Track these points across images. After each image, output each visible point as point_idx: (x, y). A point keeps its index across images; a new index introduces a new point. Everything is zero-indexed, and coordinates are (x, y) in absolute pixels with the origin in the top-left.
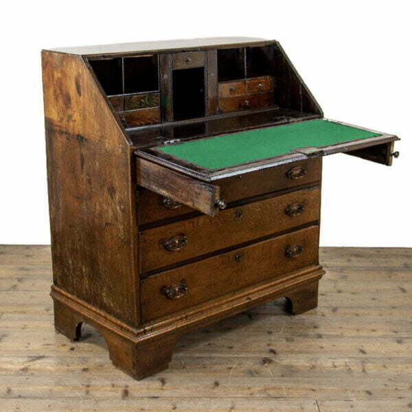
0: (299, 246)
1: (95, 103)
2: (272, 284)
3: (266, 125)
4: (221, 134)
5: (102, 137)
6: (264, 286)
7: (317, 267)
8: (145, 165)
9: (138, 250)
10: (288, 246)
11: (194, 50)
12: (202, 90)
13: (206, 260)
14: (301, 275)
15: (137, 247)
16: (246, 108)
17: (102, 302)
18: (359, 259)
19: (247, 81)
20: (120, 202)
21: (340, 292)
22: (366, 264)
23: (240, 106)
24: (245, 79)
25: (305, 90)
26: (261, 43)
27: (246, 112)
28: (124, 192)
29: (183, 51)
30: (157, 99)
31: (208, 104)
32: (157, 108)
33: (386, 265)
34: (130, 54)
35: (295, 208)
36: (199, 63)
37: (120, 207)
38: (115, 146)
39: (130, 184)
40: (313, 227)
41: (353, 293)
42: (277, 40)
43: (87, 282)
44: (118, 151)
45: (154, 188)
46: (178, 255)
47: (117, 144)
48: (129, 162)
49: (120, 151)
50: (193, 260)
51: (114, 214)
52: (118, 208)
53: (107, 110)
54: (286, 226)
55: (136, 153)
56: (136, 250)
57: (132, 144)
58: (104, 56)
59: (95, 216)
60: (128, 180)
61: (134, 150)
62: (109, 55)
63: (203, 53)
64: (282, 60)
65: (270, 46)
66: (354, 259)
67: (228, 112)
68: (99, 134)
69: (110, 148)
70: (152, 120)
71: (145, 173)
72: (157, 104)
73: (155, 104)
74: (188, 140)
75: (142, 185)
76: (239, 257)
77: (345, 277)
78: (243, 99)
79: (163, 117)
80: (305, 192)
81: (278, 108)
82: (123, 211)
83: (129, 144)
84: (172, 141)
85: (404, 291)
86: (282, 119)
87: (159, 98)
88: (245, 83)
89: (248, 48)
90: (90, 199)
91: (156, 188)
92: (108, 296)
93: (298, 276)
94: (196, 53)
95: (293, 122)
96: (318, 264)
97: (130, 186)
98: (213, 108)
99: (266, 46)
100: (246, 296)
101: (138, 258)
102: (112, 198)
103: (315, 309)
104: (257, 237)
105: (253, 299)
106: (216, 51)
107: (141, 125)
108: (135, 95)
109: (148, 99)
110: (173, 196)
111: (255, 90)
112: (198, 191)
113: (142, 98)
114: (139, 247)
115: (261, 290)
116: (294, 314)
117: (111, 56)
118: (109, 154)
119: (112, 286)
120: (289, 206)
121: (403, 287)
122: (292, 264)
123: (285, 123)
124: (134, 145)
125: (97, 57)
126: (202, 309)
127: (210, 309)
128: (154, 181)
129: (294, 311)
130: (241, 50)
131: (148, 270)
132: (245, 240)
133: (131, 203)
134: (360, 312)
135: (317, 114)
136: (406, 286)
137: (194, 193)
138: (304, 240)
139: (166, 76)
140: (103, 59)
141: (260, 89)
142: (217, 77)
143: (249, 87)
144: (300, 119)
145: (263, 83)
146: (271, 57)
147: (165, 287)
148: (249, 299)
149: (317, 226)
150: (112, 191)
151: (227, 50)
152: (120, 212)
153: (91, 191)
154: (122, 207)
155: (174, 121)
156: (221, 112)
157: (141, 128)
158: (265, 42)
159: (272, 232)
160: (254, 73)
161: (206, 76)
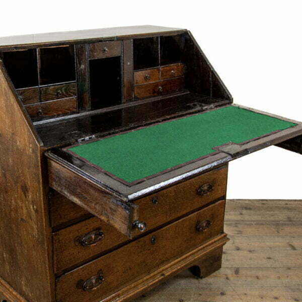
0: (207, 221)
1: (5, 98)
2: (184, 257)
3: (181, 113)
4: (138, 127)
5: (13, 134)
6: (176, 261)
7: (223, 235)
8: (56, 169)
9: (53, 251)
10: (198, 222)
11: (111, 39)
12: (118, 78)
13: (122, 248)
14: (209, 245)
15: (51, 248)
16: (159, 93)
17: (21, 289)
18: (248, 211)
19: (161, 68)
20: (33, 202)
21: (238, 249)
22: (256, 218)
23: (154, 92)
24: (159, 66)
25: (216, 77)
26: (174, 32)
27: (160, 98)
28: (36, 193)
29: (100, 40)
30: (74, 89)
31: (124, 91)
32: (75, 97)
33: (272, 219)
34: (45, 45)
35: (206, 188)
36: (116, 53)
37: (33, 207)
38: (25, 145)
39: (41, 186)
40: (220, 202)
41: (250, 251)
42: (188, 30)
43: (8, 267)
44: (28, 151)
45: (66, 193)
46: (94, 248)
47: (28, 144)
48: (40, 164)
49: (31, 150)
50: (110, 251)
51: (28, 212)
52: (32, 207)
53: (16, 107)
54: (197, 205)
55: (46, 155)
56: (50, 252)
57: (42, 144)
58: (16, 47)
59: (11, 210)
60: (39, 181)
61: (45, 151)
62: (22, 47)
63: (119, 42)
64: (193, 48)
65: (181, 35)
66: (244, 212)
67: (143, 98)
68: (11, 130)
69: (21, 146)
70: (70, 110)
71: (57, 177)
72: (73, 93)
73: (72, 94)
74: (103, 136)
75: (54, 188)
76: (154, 239)
77: (240, 232)
78: (156, 85)
79: (81, 106)
80: (215, 172)
81: (188, 93)
82: (36, 211)
83: (40, 145)
84: (87, 138)
85: (293, 248)
86: (195, 105)
87: (76, 88)
88: (159, 70)
89: (161, 37)
90: (6, 192)
91: (68, 195)
92: (26, 286)
93: (207, 246)
94: (113, 42)
95: (207, 109)
96: (223, 232)
97: (42, 188)
98: (129, 95)
99: (178, 35)
100: (160, 272)
101: (53, 259)
102: (26, 196)
103: (219, 271)
104: (171, 218)
105: (167, 275)
106: (132, 40)
107: (58, 116)
108: (52, 87)
109: (65, 89)
110: (85, 207)
111: (168, 77)
112: (113, 207)
113: (58, 89)
114: (53, 248)
115: (174, 265)
116: (201, 278)
117: (24, 48)
118: (20, 153)
119: (29, 278)
120: (200, 188)
121: (292, 244)
122: (201, 237)
123: (199, 112)
124: (45, 145)
125: (9, 49)
126: (119, 292)
127: (127, 291)
128: (65, 187)
129: (202, 275)
130: (155, 39)
131: (64, 269)
132: (160, 224)
133: (43, 205)
134: (260, 274)
135: (227, 99)
136: (295, 243)
137: (109, 209)
138: (213, 215)
139: (83, 66)
140: (15, 50)
141: (172, 75)
142: (132, 65)
143: (162, 74)
144: (212, 106)
145: (175, 69)
146: (182, 46)
147: (82, 280)
148: (163, 275)
149: (224, 200)
150: (25, 189)
151: (143, 39)
152: (33, 212)
153: (7, 185)
154: (35, 207)
155: (92, 110)
156: (136, 99)
157: (58, 119)
158: (178, 31)
159: (184, 212)
160: (167, 60)
161: (122, 64)
